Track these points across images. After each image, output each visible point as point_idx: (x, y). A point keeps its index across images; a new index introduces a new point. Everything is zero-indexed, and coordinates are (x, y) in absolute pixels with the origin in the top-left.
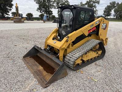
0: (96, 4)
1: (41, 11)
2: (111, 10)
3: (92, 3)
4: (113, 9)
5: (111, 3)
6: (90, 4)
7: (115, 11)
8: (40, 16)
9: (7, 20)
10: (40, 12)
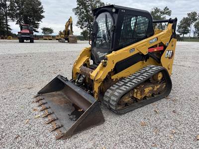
0: (165, 15)
1: (83, 27)
2: (189, 25)
3: (159, 14)
4: (194, 24)
5: (189, 14)
6: (156, 15)
7: (196, 26)
8: (82, 33)
9: (38, 39)
10: (81, 28)
